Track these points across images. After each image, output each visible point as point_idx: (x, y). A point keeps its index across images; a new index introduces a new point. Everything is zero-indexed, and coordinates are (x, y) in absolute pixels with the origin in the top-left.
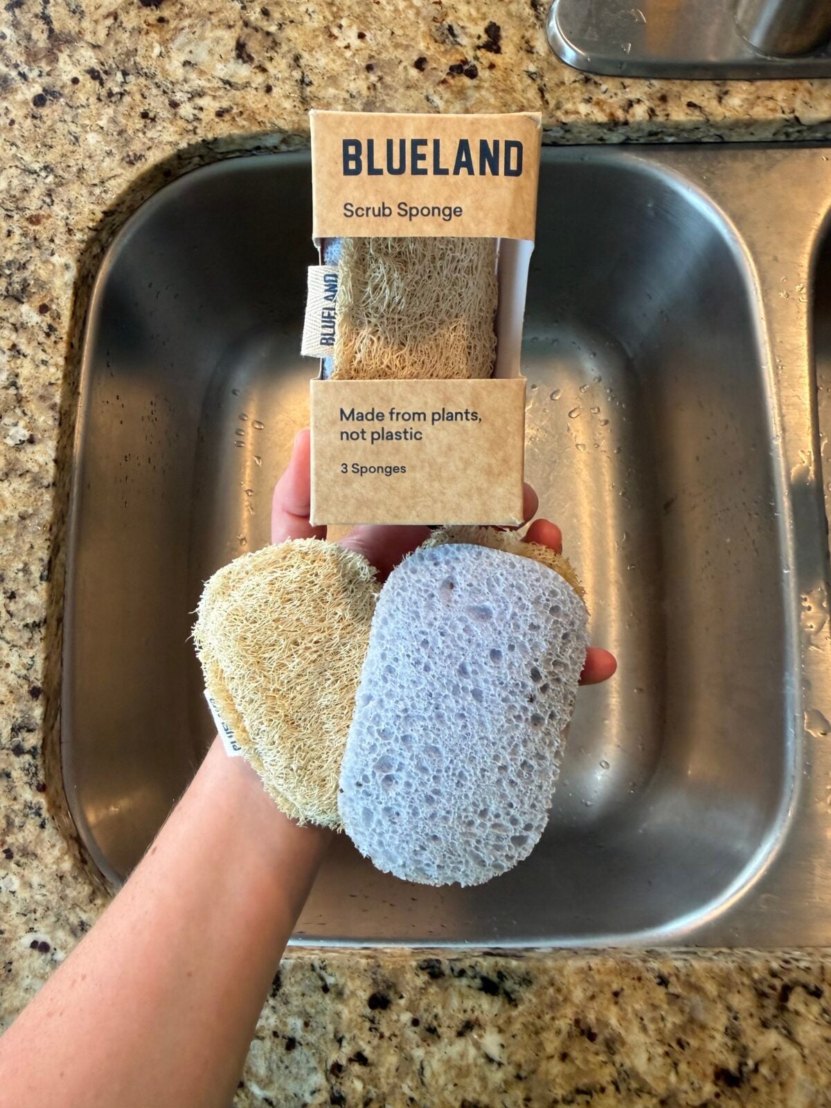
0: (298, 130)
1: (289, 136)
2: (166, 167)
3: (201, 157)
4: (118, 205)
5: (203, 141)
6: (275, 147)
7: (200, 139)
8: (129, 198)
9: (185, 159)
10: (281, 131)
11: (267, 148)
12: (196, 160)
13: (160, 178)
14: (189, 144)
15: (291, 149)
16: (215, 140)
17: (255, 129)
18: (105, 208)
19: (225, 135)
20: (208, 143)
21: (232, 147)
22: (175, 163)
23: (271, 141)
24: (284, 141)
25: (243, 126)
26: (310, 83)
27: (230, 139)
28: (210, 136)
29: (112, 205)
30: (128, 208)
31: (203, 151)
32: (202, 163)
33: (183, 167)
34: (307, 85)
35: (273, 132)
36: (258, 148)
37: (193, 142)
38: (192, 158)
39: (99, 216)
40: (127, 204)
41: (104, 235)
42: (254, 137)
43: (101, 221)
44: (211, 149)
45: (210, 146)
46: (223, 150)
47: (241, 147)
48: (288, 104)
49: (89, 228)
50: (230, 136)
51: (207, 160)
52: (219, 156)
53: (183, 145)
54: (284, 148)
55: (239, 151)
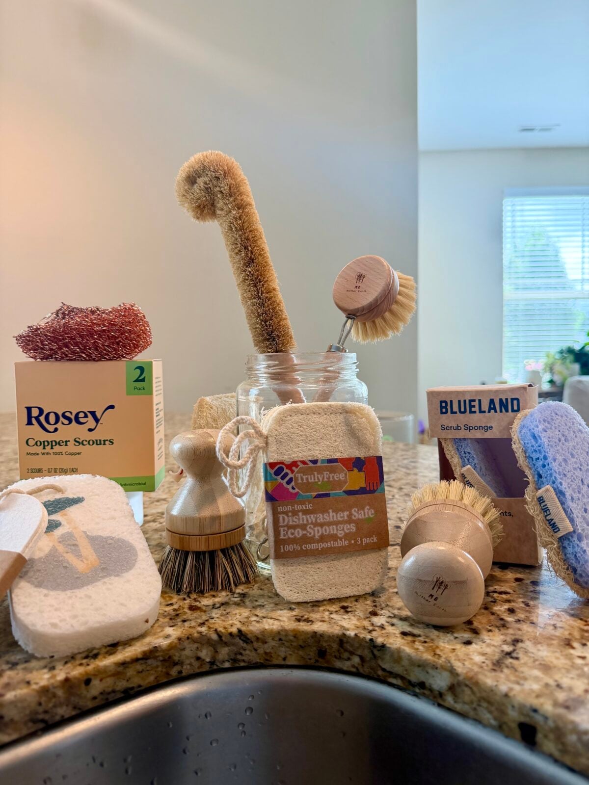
0: (471, 678)
1: (459, 684)
2: (325, 644)
3: (362, 658)
4: (258, 639)
5: (371, 640)
6: (441, 695)
7: (369, 637)
8: (273, 643)
9: (346, 650)
10: (452, 671)
11: (431, 690)
12: (356, 660)
13: (312, 653)
14: (356, 635)
15: (458, 707)
16: (383, 646)
17: (427, 656)
18: (243, 629)
19: (394, 646)
20: (375, 646)
21: (397, 669)
22: (335, 646)
23: (440, 682)
24: (452, 688)
25: (418, 649)
26: (517, 658)
27: (397, 656)
28: (380, 640)
29: (251, 632)
30: (266, 653)
31: (367, 653)
32: (361, 671)
33: (340, 658)
34: (512, 658)
35: (443, 668)
36: (422, 685)
37: (362, 636)
38: (352, 653)
39: (234, 630)
40: (267, 648)
41: (224, 652)
42: (422, 665)
43: (231, 634)
44: (375, 656)
45: (376, 652)
46: (386, 666)
47: (404, 674)
48: (478, 659)
49: (216, 630)
50: (399, 651)
51: (366, 670)
52: (380, 673)
53: (352, 633)
54: (449, 699)
55: (402, 678)
